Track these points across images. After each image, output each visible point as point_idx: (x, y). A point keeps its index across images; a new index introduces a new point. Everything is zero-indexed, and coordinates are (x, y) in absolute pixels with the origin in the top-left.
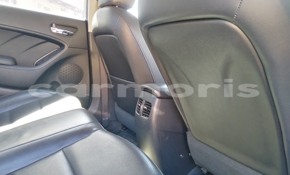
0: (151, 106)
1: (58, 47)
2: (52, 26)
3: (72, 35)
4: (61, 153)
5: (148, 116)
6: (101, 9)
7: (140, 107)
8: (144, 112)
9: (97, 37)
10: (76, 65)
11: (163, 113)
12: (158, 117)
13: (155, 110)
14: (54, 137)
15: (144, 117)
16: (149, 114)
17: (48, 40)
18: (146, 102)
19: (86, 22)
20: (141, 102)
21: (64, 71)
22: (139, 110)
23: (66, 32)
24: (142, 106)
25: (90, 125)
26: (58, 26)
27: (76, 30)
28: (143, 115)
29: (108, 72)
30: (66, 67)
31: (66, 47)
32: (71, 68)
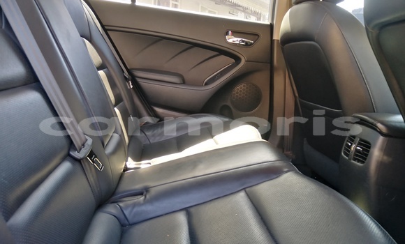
0: (369, 148)
1: (233, 61)
2: (227, 34)
3: (252, 44)
4: (242, 194)
5: (363, 162)
6: (295, 7)
7: (350, 147)
8: (357, 155)
9: (286, 45)
10: (253, 85)
11: (390, 160)
12: (381, 165)
13: (376, 153)
14: (233, 172)
15: (356, 162)
16: (365, 159)
17: (221, 52)
18: (361, 140)
19: (271, 26)
20: (353, 141)
21: (237, 93)
22: (349, 151)
23: (243, 41)
24: (353, 146)
25: (279, 164)
26: (235, 34)
27: (257, 37)
28: (355, 159)
29: (297, 95)
30: (241, 88)
31: (243, 61)
32: (247, 88)
